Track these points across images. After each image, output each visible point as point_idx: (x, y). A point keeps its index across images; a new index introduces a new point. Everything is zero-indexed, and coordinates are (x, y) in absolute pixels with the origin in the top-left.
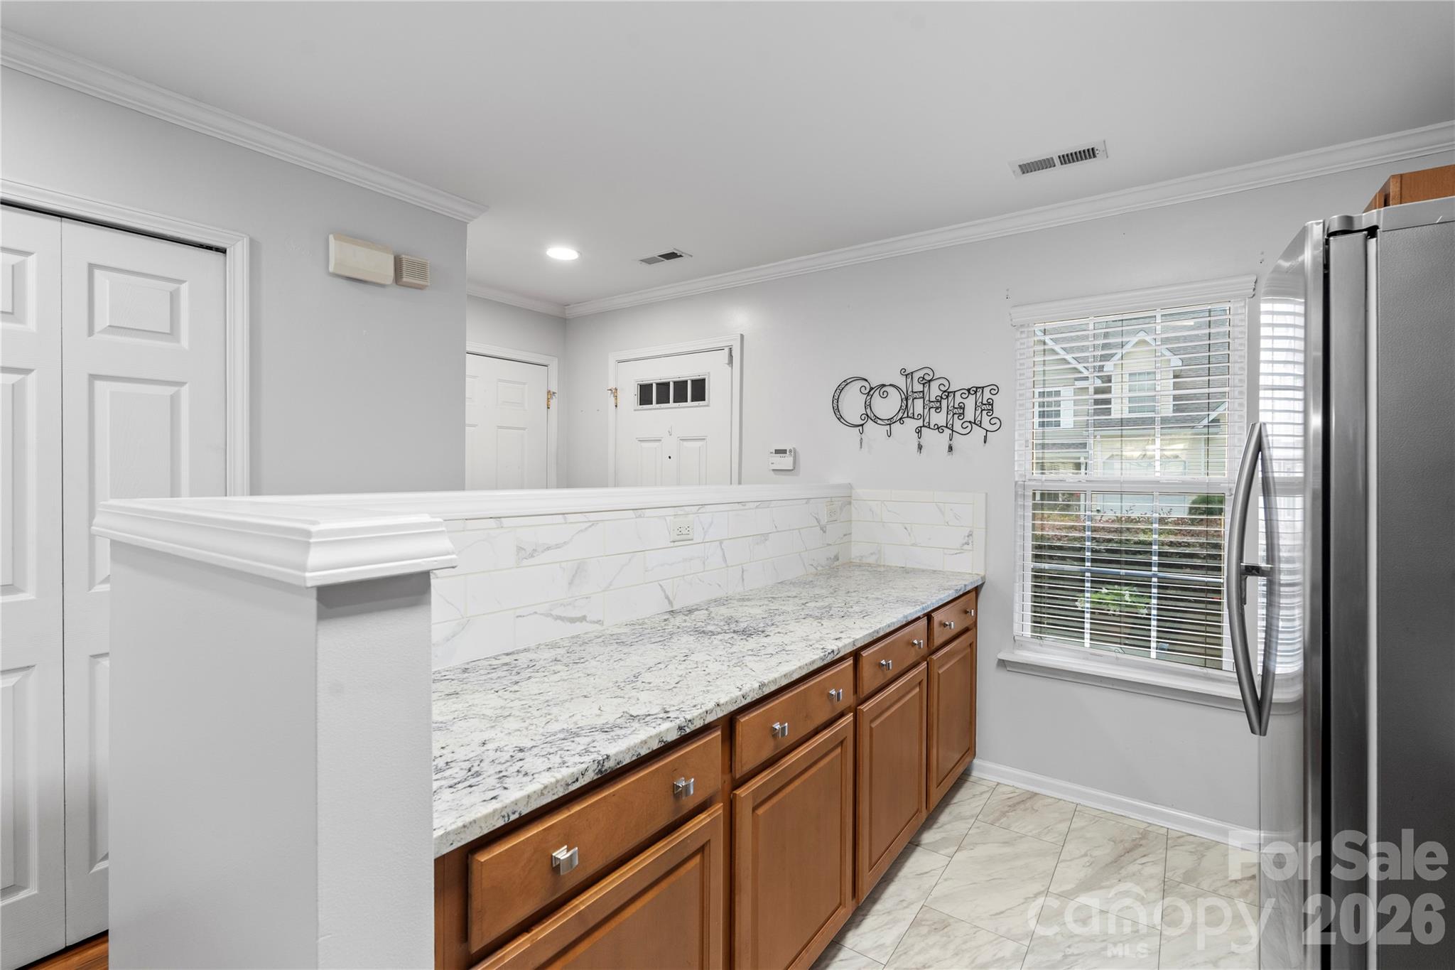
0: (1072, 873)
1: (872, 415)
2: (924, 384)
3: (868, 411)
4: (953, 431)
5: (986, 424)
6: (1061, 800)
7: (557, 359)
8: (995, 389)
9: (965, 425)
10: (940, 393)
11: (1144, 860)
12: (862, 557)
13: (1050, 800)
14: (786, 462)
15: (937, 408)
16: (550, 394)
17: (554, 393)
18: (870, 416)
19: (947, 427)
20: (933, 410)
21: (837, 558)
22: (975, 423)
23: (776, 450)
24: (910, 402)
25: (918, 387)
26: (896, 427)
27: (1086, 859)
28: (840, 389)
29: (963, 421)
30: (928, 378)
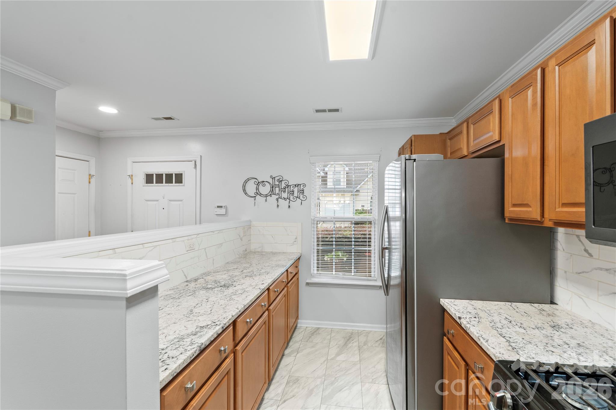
0: (333, 351)
1: (259, 193)
2: (279, 182)
3: (258, 191)
4: (290, 200)
5: (301, 198)
6: (327, 328)
7: (95, 158)
8: (305, 185)
9: (294, 198)
10: (285, 186)
11: (353, 341)
12: (255, 249)
13: (324, 329)
14: (222, 211)
15: (284, 191)
16: (90, 176)
17: (93, 175)
18: (258, 193)
19: (287, 198)
20: (282, 192)
21: (246, 250)
22: (298, 197)
23: (217, 206)
24: (274, 188)
25: (277, 183)
26: (268, 198)
27: (337, 346)
28: (246, 182)
29: (294, 196)
30: (280, 180)
